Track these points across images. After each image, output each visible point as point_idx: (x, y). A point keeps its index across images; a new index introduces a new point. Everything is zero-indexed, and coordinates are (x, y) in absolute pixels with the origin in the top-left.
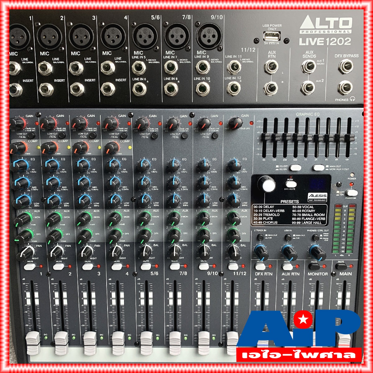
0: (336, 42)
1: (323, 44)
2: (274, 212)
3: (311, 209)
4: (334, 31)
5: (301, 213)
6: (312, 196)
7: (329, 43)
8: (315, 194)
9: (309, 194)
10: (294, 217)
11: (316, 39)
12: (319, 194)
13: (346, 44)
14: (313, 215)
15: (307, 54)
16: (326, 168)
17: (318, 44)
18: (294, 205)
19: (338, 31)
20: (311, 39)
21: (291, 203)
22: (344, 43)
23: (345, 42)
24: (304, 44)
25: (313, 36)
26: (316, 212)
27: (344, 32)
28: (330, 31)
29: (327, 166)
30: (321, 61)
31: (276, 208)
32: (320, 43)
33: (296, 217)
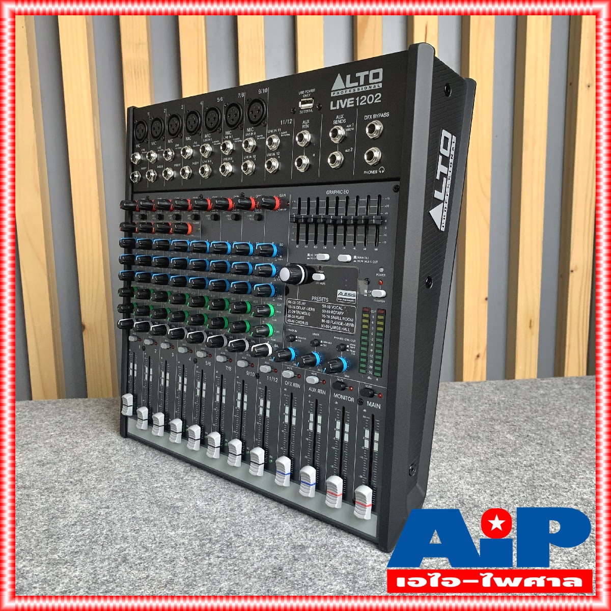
0: (366, 101)
1: (353, 105)
2: (305, 310)
3: (340, 311)
4: (363, 87)
5: (330, 314)
6: (341, 294)
7: (359, 104)
8: (344, 292)
9: (339, 291)
10: (323, 318)
11: (346, 100)
12: (348, 292)
13: (376, 101)
14: (342, 318)
15: (337, 119)
16: (353, 259)
17: (348, 106)
18: (324, 304)
19: (368, 86)
20: (341, 101)
21: (321, 301)
22: (374, 101)
23: (375, 99)
24: (335, 108)
25: (343, 97)
26: (344, 316)
27: (375, 87)
28: (360, 88)
29: (355, 257)
30: (350, 126)
31: (308, 305)
32: (350, 104)
33: (326, 319)
